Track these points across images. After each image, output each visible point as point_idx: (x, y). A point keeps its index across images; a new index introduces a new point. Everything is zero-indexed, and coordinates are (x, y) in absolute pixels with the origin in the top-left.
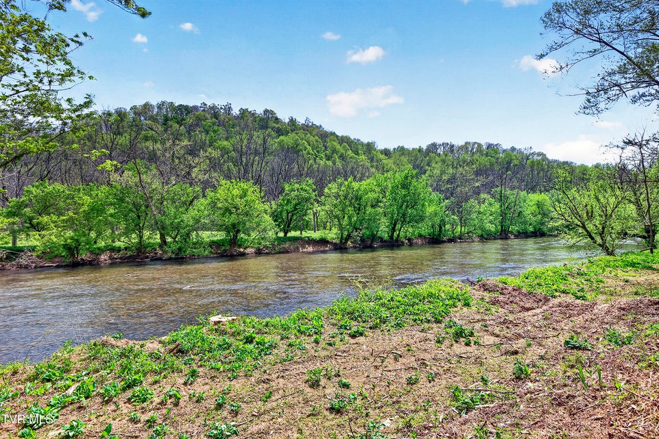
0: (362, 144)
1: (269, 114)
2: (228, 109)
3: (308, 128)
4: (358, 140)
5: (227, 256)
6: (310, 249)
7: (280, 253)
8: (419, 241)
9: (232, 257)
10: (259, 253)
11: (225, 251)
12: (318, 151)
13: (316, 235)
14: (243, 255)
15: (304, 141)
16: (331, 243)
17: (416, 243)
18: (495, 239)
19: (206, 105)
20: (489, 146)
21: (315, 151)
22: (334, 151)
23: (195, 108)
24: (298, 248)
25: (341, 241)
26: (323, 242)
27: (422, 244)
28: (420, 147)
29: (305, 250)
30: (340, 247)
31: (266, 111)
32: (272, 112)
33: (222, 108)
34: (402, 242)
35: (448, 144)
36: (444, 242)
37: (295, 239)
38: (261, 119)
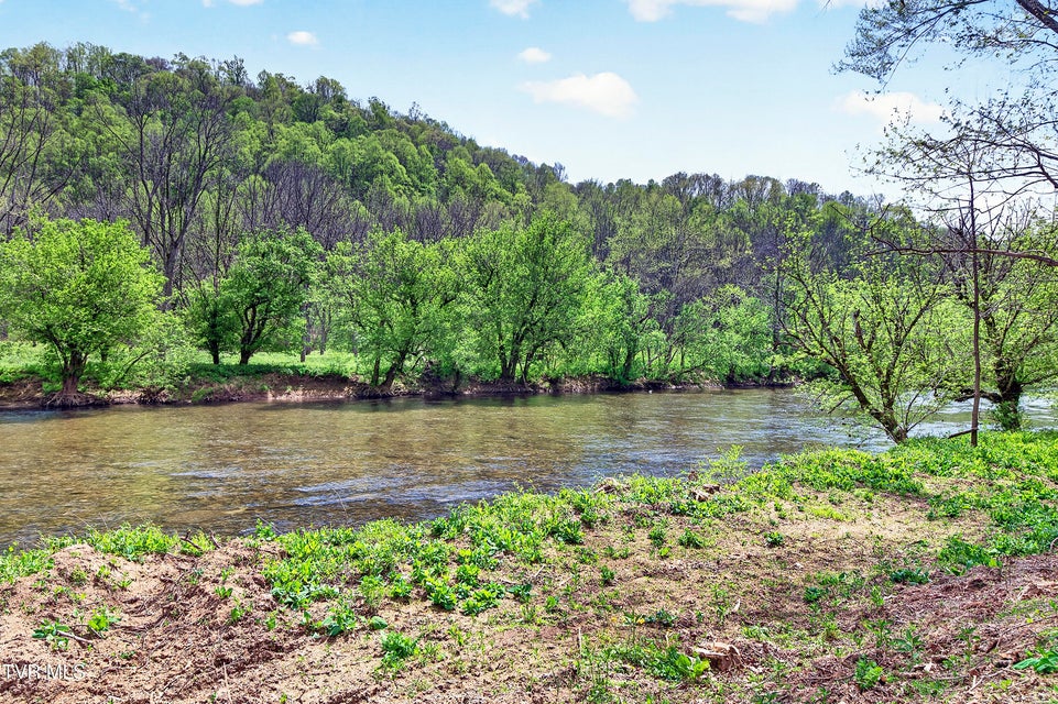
0: (530, 168)
1: (328, 90)
2: (237, 70)
3: (412, 127)
4: (523, 159)
5: (52, 407)
6: (297, 396)
7: (206, 402)
8: (578, 386)
9: (66, 409)
10: (150, 400)
11: (52, 393)
12: (421, 179)
13: (317, 362)
14: (102, 405)
15: (390, 154)
16: (353, 383)
17: (570, 390)
18: (757, 386)
19: (185, 58)
20: (798, 187)
21: (415, 177)
22: (460, 180)
23: (159, 64)
24: (262, 393)
25: (375, 380)
26: (335, 379)
27: (585, 393)
28: (651, 181)
29: (284, 398)
30: (373, 395)
31: (323, 84)
32: (336, 86)
33: (221, 68)
34: (534, 386)
35: (707, 177)
36: (638, 389)
37: (263, 371)
38: (306, 99)
